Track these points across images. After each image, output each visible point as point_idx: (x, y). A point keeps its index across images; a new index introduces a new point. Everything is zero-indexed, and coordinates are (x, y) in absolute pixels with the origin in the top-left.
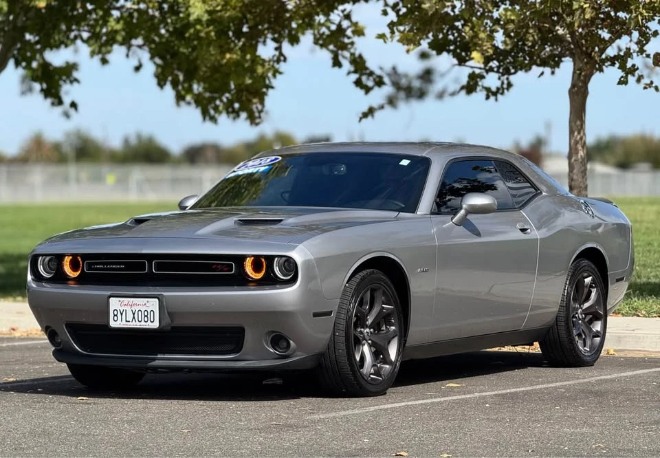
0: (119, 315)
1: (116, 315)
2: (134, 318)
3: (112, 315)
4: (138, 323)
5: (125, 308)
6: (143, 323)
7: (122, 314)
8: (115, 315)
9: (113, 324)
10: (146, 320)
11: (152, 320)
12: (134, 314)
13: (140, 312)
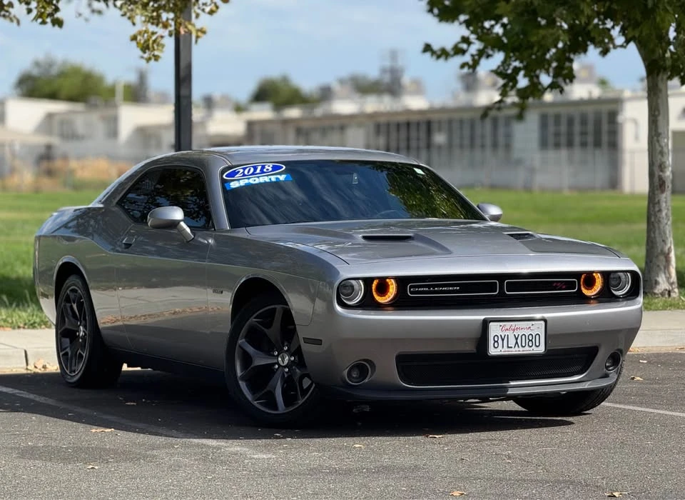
0: (500, 341)
1: (497, 342)
2: (517, 343)
3: (491, 342)
4: (521, 349)
5: (507, 333)
6: (527, 348)
7: (503, 340)
8: (495, 342)
9: (493, 351)
10: (530, 345)
11: (537, 345)
12: (517, 339)
13: (523, 337)
